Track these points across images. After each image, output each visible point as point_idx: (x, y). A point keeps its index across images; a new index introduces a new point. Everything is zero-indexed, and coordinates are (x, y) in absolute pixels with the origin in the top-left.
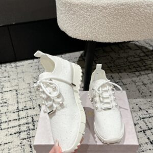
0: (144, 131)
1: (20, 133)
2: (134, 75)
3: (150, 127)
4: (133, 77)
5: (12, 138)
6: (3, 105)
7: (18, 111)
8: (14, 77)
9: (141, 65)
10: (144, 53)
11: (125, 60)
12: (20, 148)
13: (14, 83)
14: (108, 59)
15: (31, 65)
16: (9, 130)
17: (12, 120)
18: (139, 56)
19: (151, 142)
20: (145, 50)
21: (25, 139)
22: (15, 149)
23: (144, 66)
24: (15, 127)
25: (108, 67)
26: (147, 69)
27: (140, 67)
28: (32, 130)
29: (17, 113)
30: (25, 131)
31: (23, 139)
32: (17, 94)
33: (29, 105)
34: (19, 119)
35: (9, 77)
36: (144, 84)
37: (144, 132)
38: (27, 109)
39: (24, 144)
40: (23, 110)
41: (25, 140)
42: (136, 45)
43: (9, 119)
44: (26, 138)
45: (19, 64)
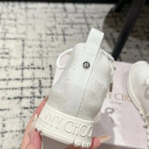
1: (21, 98)
5: (11, 103)
6: (4, 55)
7: (23, 69)
8: (23, 22)
12: (18, 120)
13: (22, 29)
16: (8, 92)
17: (13, 78)
21: (27, 108)
22: (12, 120)
24: (16, 89)
28: (38, 97)
29: (21, 71)
30: (28, 97)
32: (24, 45)
33: (38, 63)
35: (16, 20)
38: (34, 68)
39: (25, 115)
40: (28, 69)
41: (26, 110)
43: (9, 77)
44: (29, 106)
45: (31, 5)
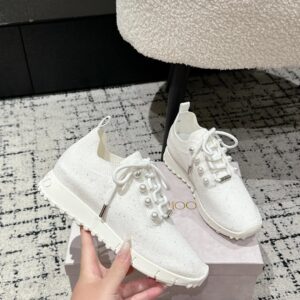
0: (273, 242)
1: (37, 233)
2: (260, 134)
3: (285, 234)
4: (259, 137)
5: (22, 243)
6: (5, 179)
7: (35, 193)
8: (29, 127)
9: (275, 114)
10: (283, 90)
11: (246, 104)
12: (36, 262)
13: (29, 138)
14: (212, 100)
15: (62, 104)
16: (17, 227)
17: (22, 208)
18: (273, 97)
19: (284, 262)
20: (285, 86)
21: (47, 246)
22: (27, 264)
23: (282, 117)
24: (28, 222)
25: (212, 116)
26: (286, 123)
27: (273, 118)
28: (60, 229)
29: (32, 196)
30: (46, 231)
31: (43, 246)
32: (33, 159)
34: (37, 207)
35: (18, 126)
36: (279, 153)
37: (273, 244)
39: (44, 254)
41: (45, 248)
42: (268, 74)
43: (17, 207)
44: (49, 243)
45: (38, 100)
